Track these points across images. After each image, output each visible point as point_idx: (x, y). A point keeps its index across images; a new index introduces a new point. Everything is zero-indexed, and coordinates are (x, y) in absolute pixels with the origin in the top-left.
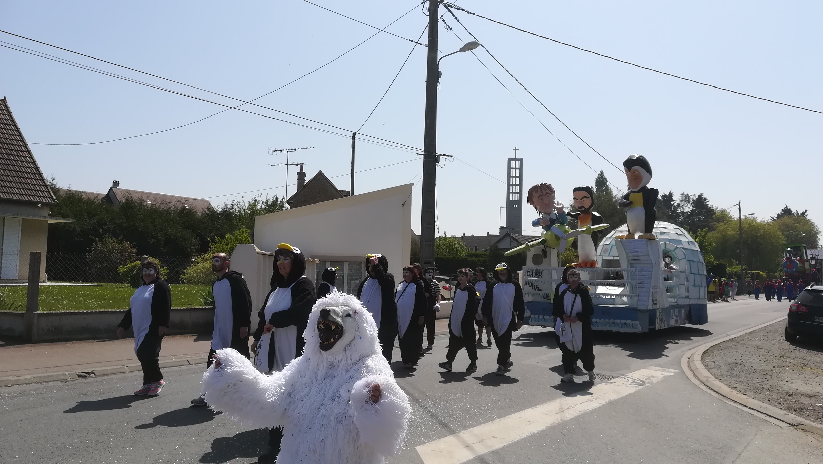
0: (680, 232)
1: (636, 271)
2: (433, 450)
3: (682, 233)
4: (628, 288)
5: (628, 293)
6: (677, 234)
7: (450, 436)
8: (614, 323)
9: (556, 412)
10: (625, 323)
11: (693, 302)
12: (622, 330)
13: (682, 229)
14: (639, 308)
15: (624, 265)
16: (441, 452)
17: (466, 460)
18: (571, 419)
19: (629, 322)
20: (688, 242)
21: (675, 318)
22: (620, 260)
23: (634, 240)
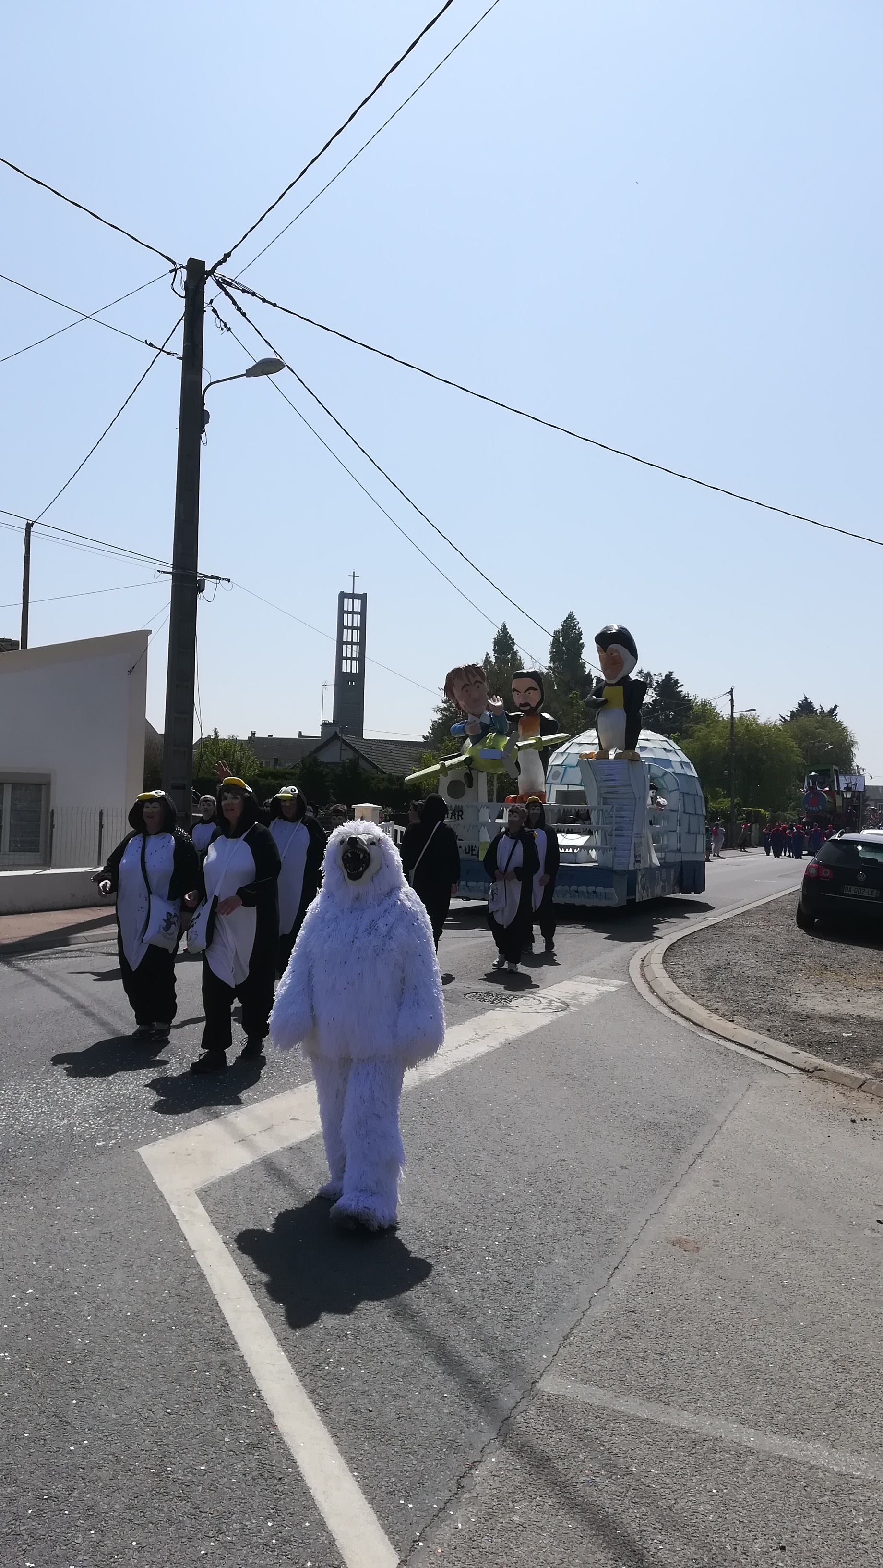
0: (668, 747)
1: (612, 811)
2: (173, 1153)
3: (672, 749)
4: (597, 836)
5: (599, 844)
6: (665, 749)
7: (209, 1122)
8: (577, 891)
10: (595, 892)
11: (687, 858)
12: (589, 903)
13: (671, 742)
14: (615, 868)
15: (593, 801)
16: (189, 1155)
17: (237, 1168)
19: (600, 889)
20: (681, 763)
21: (662, 884)
22: (586, 792)
23: (607, 760)
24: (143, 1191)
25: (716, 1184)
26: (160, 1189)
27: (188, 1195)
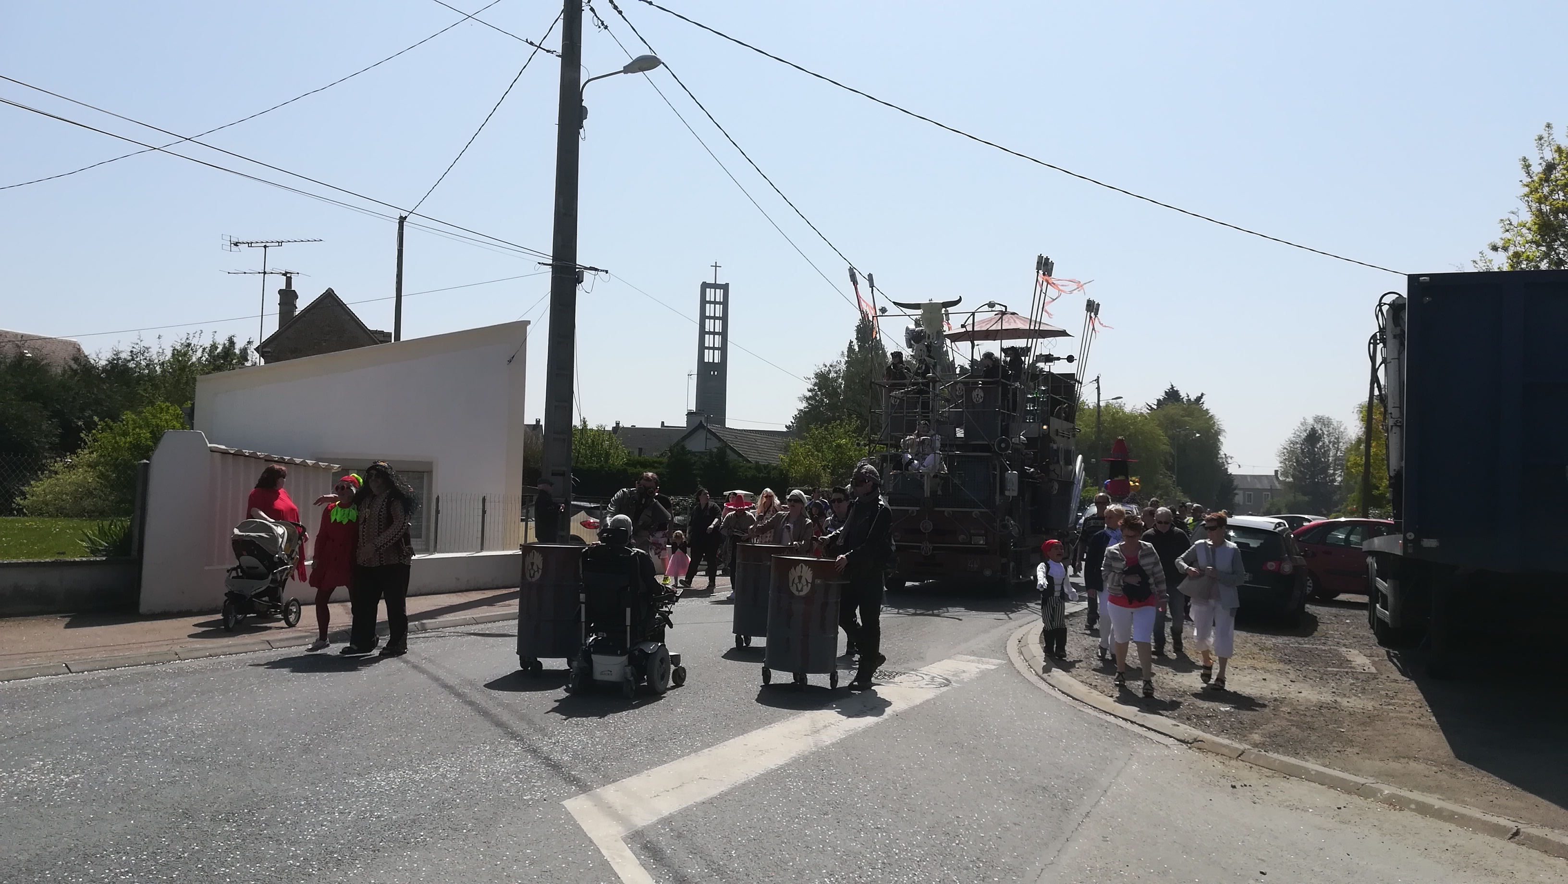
2: (595, 806)
9: (806, 733)
16: (610, 807)
17: (656, 819)
18: (833, 744)
24: (573, 837)
25: (1105, 839)
26: (589, 836)
27: (616, 841)
